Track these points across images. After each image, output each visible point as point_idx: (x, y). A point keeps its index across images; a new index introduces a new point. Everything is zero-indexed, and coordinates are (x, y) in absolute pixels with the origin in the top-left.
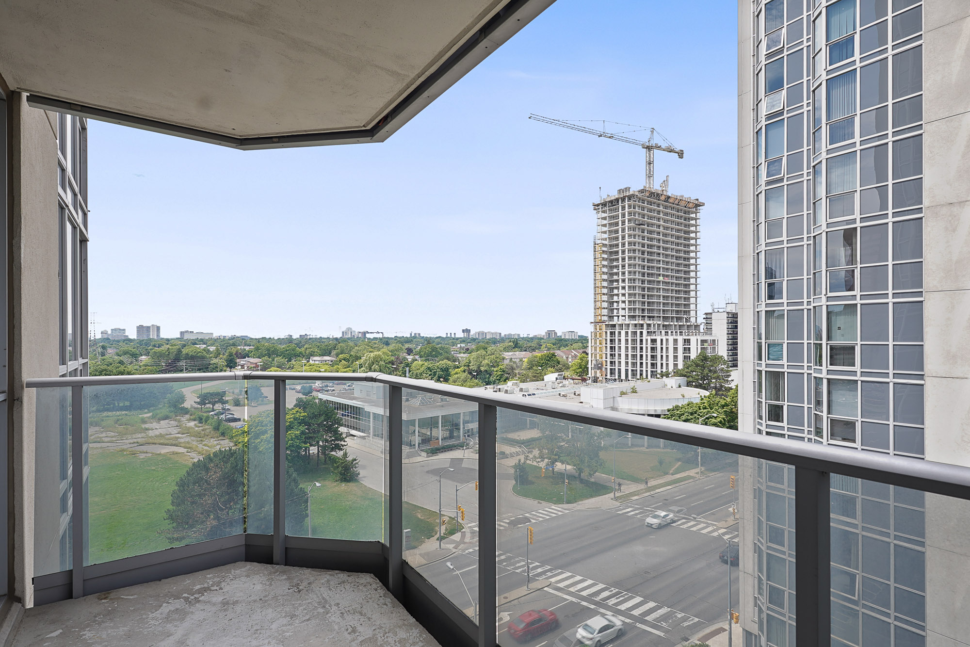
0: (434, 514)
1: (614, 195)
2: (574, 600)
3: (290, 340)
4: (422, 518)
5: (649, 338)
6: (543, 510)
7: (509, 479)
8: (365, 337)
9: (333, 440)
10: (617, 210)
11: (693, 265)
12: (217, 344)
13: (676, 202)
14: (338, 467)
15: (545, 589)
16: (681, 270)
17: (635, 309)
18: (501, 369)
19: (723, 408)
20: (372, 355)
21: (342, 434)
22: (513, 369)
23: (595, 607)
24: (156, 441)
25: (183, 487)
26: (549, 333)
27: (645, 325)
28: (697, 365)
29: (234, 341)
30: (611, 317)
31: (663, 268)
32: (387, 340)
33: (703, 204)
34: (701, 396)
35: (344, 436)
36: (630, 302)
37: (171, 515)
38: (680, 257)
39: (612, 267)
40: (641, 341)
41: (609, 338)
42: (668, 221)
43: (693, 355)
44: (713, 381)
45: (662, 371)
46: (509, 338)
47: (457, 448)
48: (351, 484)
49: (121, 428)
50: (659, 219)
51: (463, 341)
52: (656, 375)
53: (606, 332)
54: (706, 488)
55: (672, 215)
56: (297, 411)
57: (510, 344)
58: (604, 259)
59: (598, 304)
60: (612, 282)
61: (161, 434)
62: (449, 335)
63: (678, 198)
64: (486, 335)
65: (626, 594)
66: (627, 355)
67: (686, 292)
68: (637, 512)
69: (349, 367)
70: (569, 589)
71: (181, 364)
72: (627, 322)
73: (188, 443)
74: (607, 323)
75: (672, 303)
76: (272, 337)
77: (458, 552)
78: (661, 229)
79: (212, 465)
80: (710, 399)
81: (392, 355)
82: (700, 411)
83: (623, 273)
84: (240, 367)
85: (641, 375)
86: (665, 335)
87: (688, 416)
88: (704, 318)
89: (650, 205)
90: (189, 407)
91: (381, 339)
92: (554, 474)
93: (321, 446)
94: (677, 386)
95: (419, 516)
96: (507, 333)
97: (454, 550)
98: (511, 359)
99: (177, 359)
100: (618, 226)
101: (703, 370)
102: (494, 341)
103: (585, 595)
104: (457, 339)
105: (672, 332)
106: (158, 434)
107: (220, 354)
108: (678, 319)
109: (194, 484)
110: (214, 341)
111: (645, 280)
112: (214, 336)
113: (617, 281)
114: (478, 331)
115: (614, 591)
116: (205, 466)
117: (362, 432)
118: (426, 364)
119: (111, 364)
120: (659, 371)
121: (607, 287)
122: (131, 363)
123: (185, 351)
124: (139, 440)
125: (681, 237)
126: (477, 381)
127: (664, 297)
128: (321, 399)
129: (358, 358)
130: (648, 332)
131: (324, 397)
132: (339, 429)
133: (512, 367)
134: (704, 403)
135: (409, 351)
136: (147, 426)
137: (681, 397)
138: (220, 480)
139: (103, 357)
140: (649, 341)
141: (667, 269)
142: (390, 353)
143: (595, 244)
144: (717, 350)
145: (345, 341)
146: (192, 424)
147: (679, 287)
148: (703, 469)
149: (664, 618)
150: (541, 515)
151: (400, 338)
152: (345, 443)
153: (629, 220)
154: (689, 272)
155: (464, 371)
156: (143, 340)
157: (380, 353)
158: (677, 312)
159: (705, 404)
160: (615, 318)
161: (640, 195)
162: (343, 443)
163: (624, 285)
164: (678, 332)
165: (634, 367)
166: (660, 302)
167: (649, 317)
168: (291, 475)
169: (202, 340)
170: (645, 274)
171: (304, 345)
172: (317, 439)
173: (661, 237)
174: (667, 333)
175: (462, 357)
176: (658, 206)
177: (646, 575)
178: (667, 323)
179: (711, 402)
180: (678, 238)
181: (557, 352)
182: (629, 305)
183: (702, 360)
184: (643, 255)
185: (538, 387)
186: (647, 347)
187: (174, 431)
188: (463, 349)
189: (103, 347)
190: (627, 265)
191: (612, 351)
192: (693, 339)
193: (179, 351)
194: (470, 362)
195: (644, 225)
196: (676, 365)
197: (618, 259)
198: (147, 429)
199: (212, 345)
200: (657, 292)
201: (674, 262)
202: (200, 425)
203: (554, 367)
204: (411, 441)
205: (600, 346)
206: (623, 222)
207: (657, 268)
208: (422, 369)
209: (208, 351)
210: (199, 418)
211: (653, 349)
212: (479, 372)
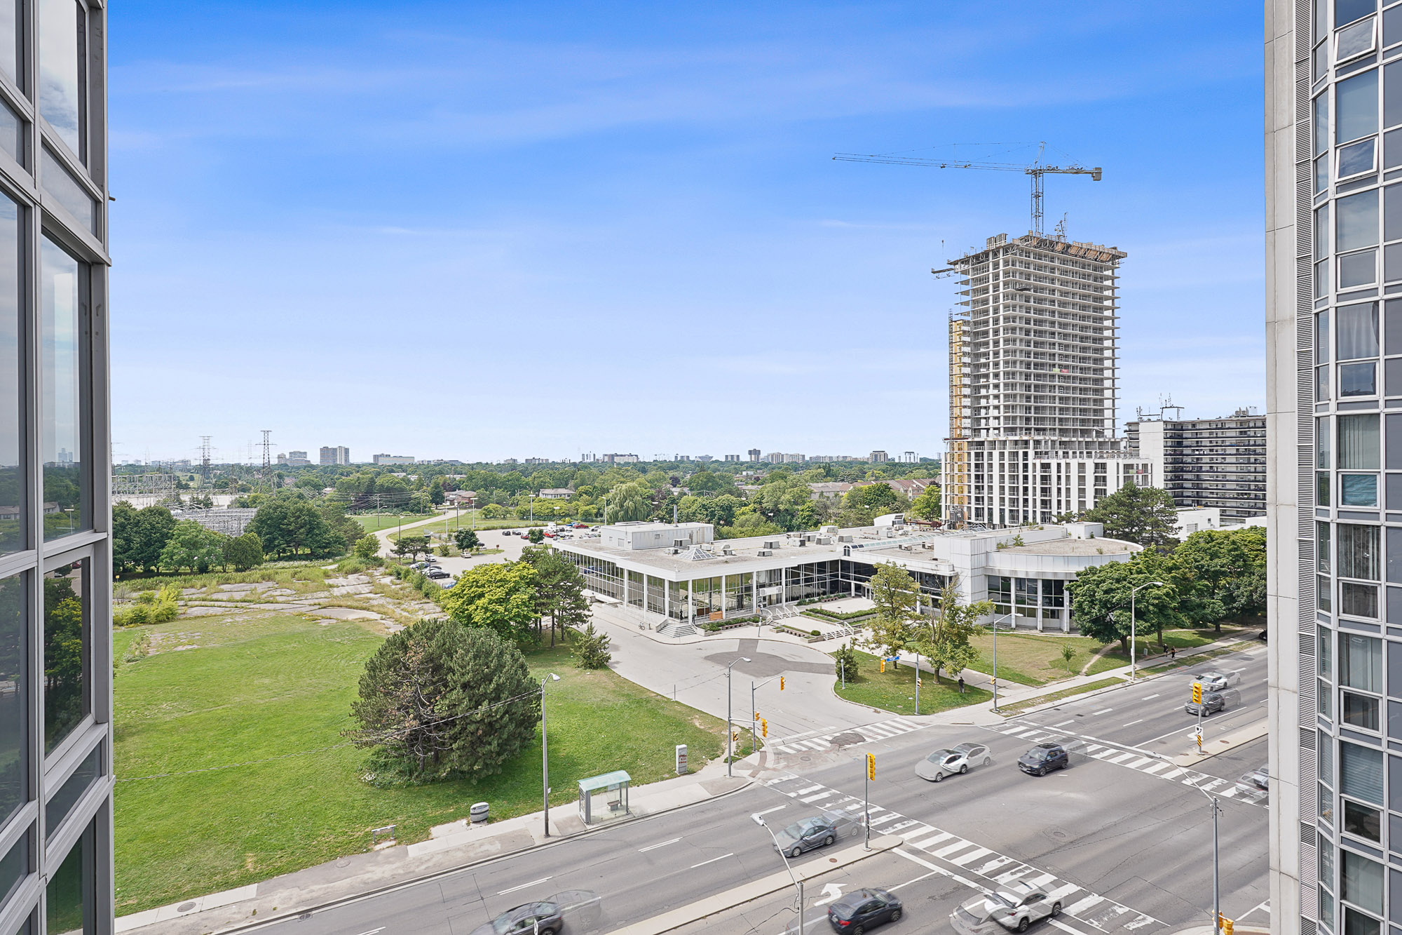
0: (719, 721)
1: (981, 247)
2: (942, 873)
3: (512, 465)
4: (702, 727)
5: (1038, 462)
6: (883, 724)
7: (828, 673)
8: (613, 462)
9: (572, 608)
10: (987, 268)
11: (1108, 348)
12: (419, 472)
13: (1081, 253)
14: (580, 647)
15: (894, 850)
16: (1089, 358)
17: (1014, 418)
18: (809, 507)
19: (1171, 573)
20: (624, 487)
21: (585, 599)
22: (826, 507)
23: (977, 885)
24: (342, 603)
25: (374, 671)
26: (876, 455)
27: (1031, 442)
28: (1121, 504)
29: (440, 468)
30: (976, 431)
31: (1060, 355)
32: (643, 465)
33: (1125, 255)
34: (1132, 553)
35: (588, 602)
36: (1006, 407)
37: (358, 711)
38: (1087, 338)
39: (978, 356)
40: (1026, 466)
41: (973, 462)
42: (1067, 282)
43: (1112, 488)
44: (1147, 528)
45: (1059, 513)
46: (816, 462)
47: (748, 624)
48: (599, 672)
49: (298, 584)
50: (1053, 280)
51: (750, 466)
52: (1050, 519)
53: (969, 454)
54: (1146, 699)
55: (1074, 273)
56: (525, 567)
57: (819, 470)
58: (965, 344)
59: (956, 411)
60: (978, 377)
61: (348, 593)
62: (729, 459)
63: (1084, 246)
64: (783, 459)
65: (1026, 868)
66: (1002, 488)
67: (1096, 391)
68: (1033, 733)
69: (592, 504)
70: (933, 853)
71: (374, 498)
72: (1002, 438)
73: (382, 606)
74: (970, 440)
75: (1074, 408)
76: (489, 462)
77: (757, 783)
78: (1057, 296)
79: (412, 642)
80: (1146, 557)
81: (651, 487)
82: (1132, 576)
83: (996, 364)
84: (448, 503)
85: (1026, 518)
86: (1064, 457)
87: (1112, 584)
88: (1125, 431)
89: (1039, 259)
90: (384, 556)
91: (635, 465)
92: (896, 668)
93: (556, 616)
94: (1088, 536)
95: (697, 724)
96: (814, 455)
97: (751, 780)
98: (822, 492)
99: (370, 491)
100: (988, 293)
101: (1130, 512)
102: (795, 467)
103: (959, 865)
104: (742, 464)
105: (1074, 453)
106: (345, 592)
107: (423, 485)
108: (1084, 432)
109: (389, 667)
110: (416, 468)
111: (1031, 373)
112: (416, 461)
113: (986, 376)
114: (772, 452)
115: (1007, 862)
116: (403, 643)
117: (613, 596)
118: (699, 500)
119: (288, 498)
120: (1055, 512)
121: (969, 386)
122: (313, 496)
123: (379, 481)
124: (321, 601)
125: (1089, 307)
126: (773, 525)
127: (1061, 399)
128: (555, 550)
129: (606, 491)
130: (1036, 453)
131: (561, 545)
132: (581, 593)
133: (824, 505)
134: (1138, 564)
135: (675, 482)
136: (331, 581)
137: (1097, 554)
138: (422, 663)
139: (279, 489)
140: (1038, 467)
141: (1067, 356)
142: (649, 485)
143: (952, 321)
144: (1150, 480)
145: (586, 468)
146: (387, 580)
147: (1086, 384)
148: (1138, 667)
149: (1095, 912)
150: (880, 731)
151: (661, 462)
152: (590, 613)
153: (1006, 284)
154: (1102, 360)
155: (755, 511)
156: (328, 467)
157: (634, 484)
158: (1083, 421)
159: (1140, 566)
160: (983, 432)
161: (1023, 245)
162: (586, 613)
163: (996, 381)
164: (1085, 453)
165: (1014, 506)
166: (1055, 407)
167: (1037, 430)
168: (518, 660)
169: (400, 466)
170: (1030, 365)
171: (532, 473)
172: (551, 607)
173: (1056, 307)
174: (1066, 454)
175: (750, 490)
176: (1052, 259)
177: (1057, 838)
178: (1067, 439)
179: (1150, 562)
180: (1084, 308)
181: (892, 483)
182: (1005, 412)
183: (1129, 496)
184: (1028, 335)
185: (866, 535)
186: (1034, 477)
187: (365, 589)
188: (751, 479)
189: (280, 476)
190: (1001, 352)
191: (979, 482)
192: (1111, 464)
193: (372, 481)
194: (763, 498)
195: (1029, 290)
196: (1082, 504)
197: (987, 344)
198: (331, 586)
199: (413, 473)
200: (1050, 391)
201: (1077, 346)
202: (398, 581)
203: (888, 504)
204: (681, 612)
205: (960, 474)
206: (996, 287)
207: (1050, 355)
208: (694, 507)
209: (408, 482)
210: (397, 572)
211: (1044, 479)
212: (777, 511)
